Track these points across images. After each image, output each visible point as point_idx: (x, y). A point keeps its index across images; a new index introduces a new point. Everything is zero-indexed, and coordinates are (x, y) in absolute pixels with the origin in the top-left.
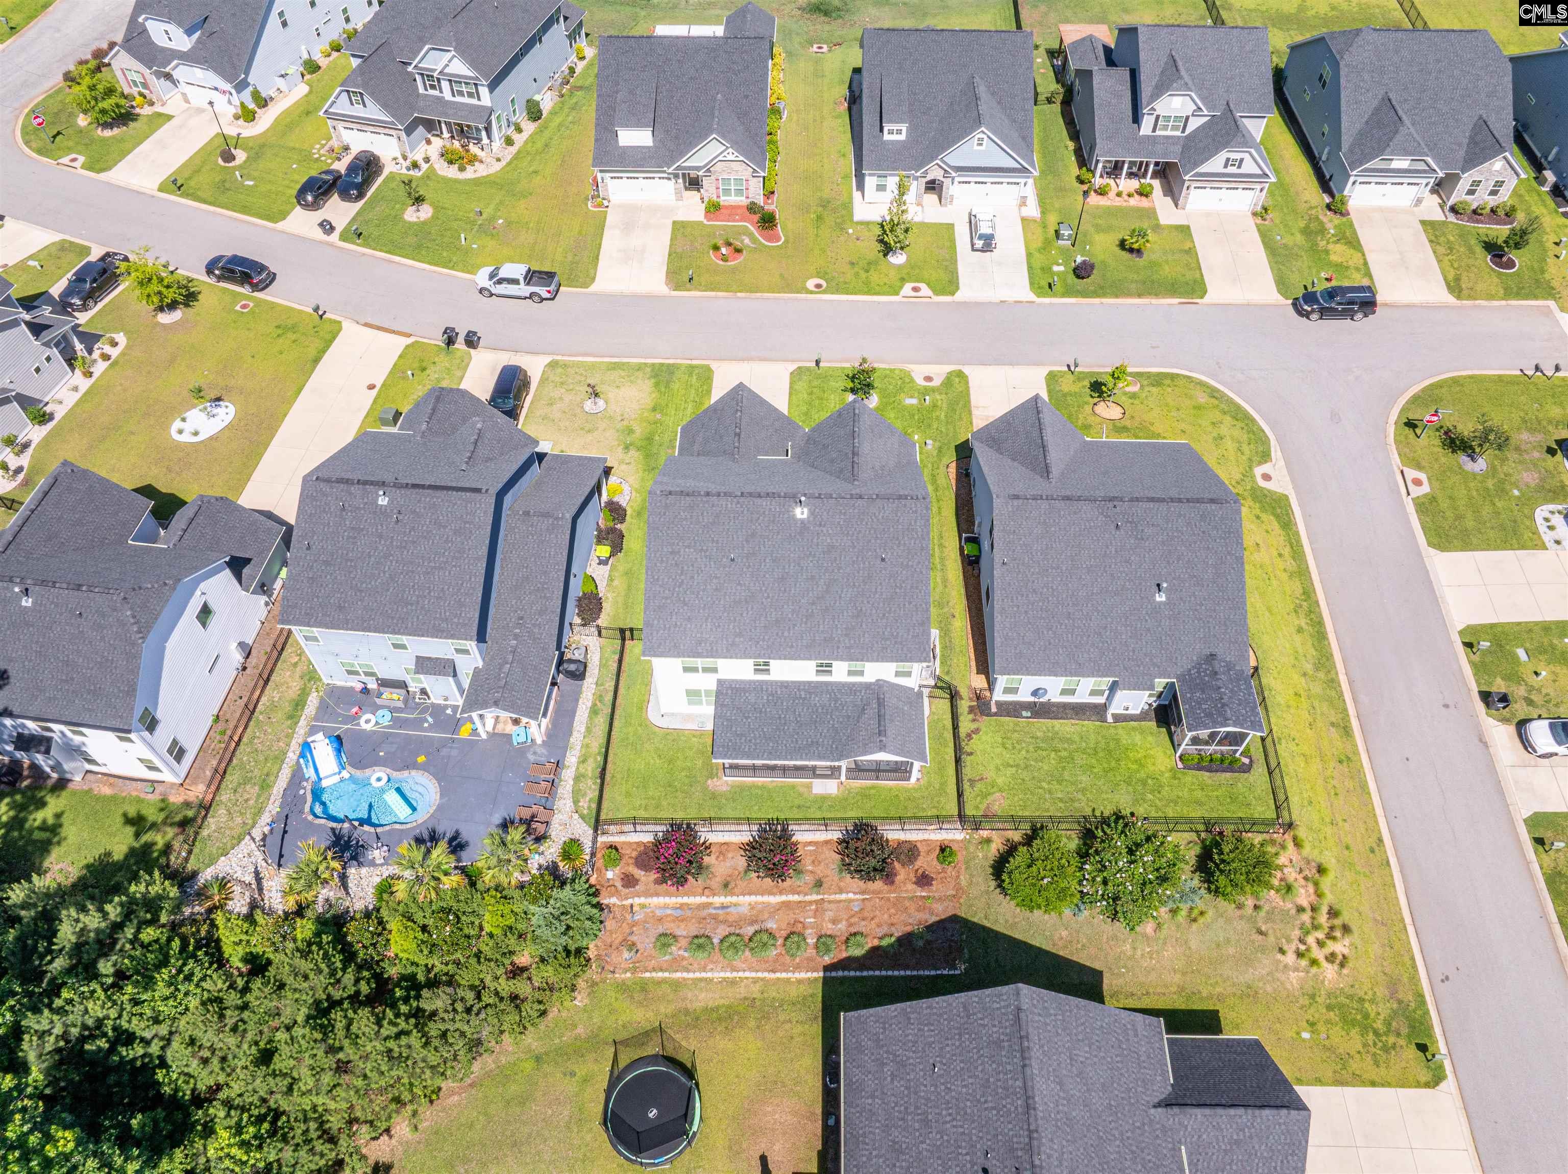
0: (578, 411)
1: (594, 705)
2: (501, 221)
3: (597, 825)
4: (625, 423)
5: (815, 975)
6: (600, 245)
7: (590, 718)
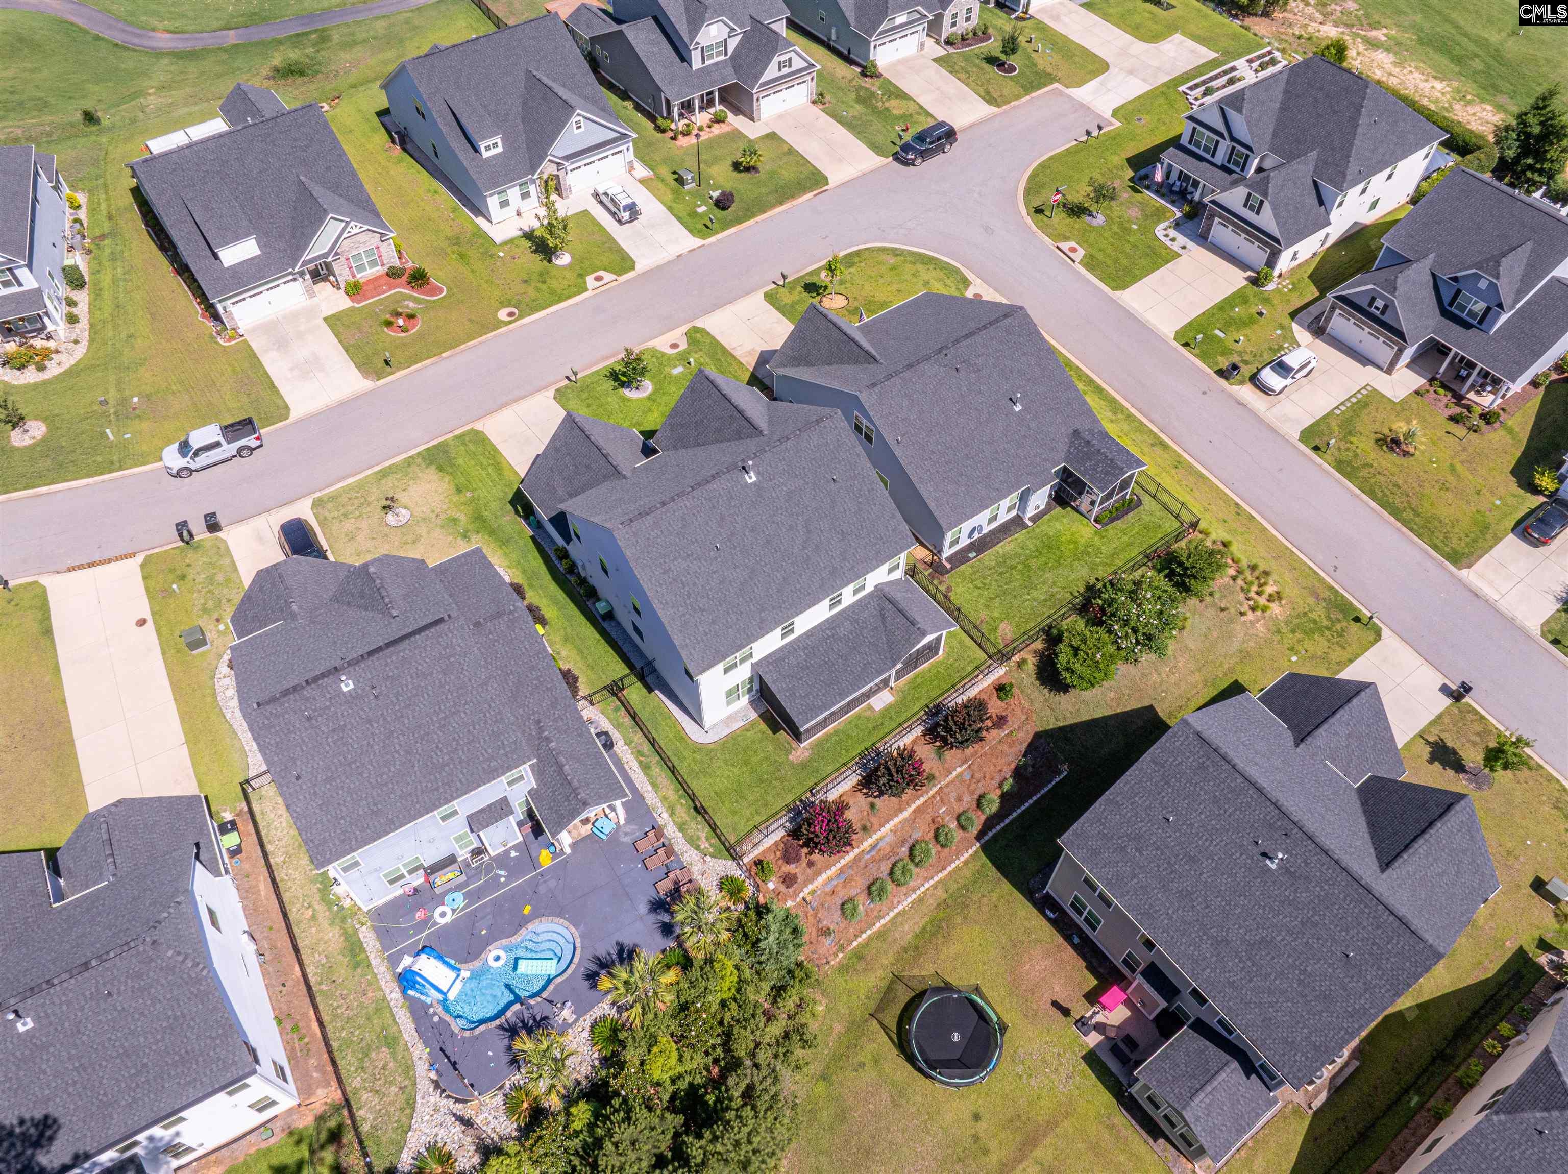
0: (386, 529)
1: (640, 763)
2: (136, 399)
3: (732, 852)
4: (442, 517)
5: (974, 848)
6: (265, 373)
7: (647, 775)
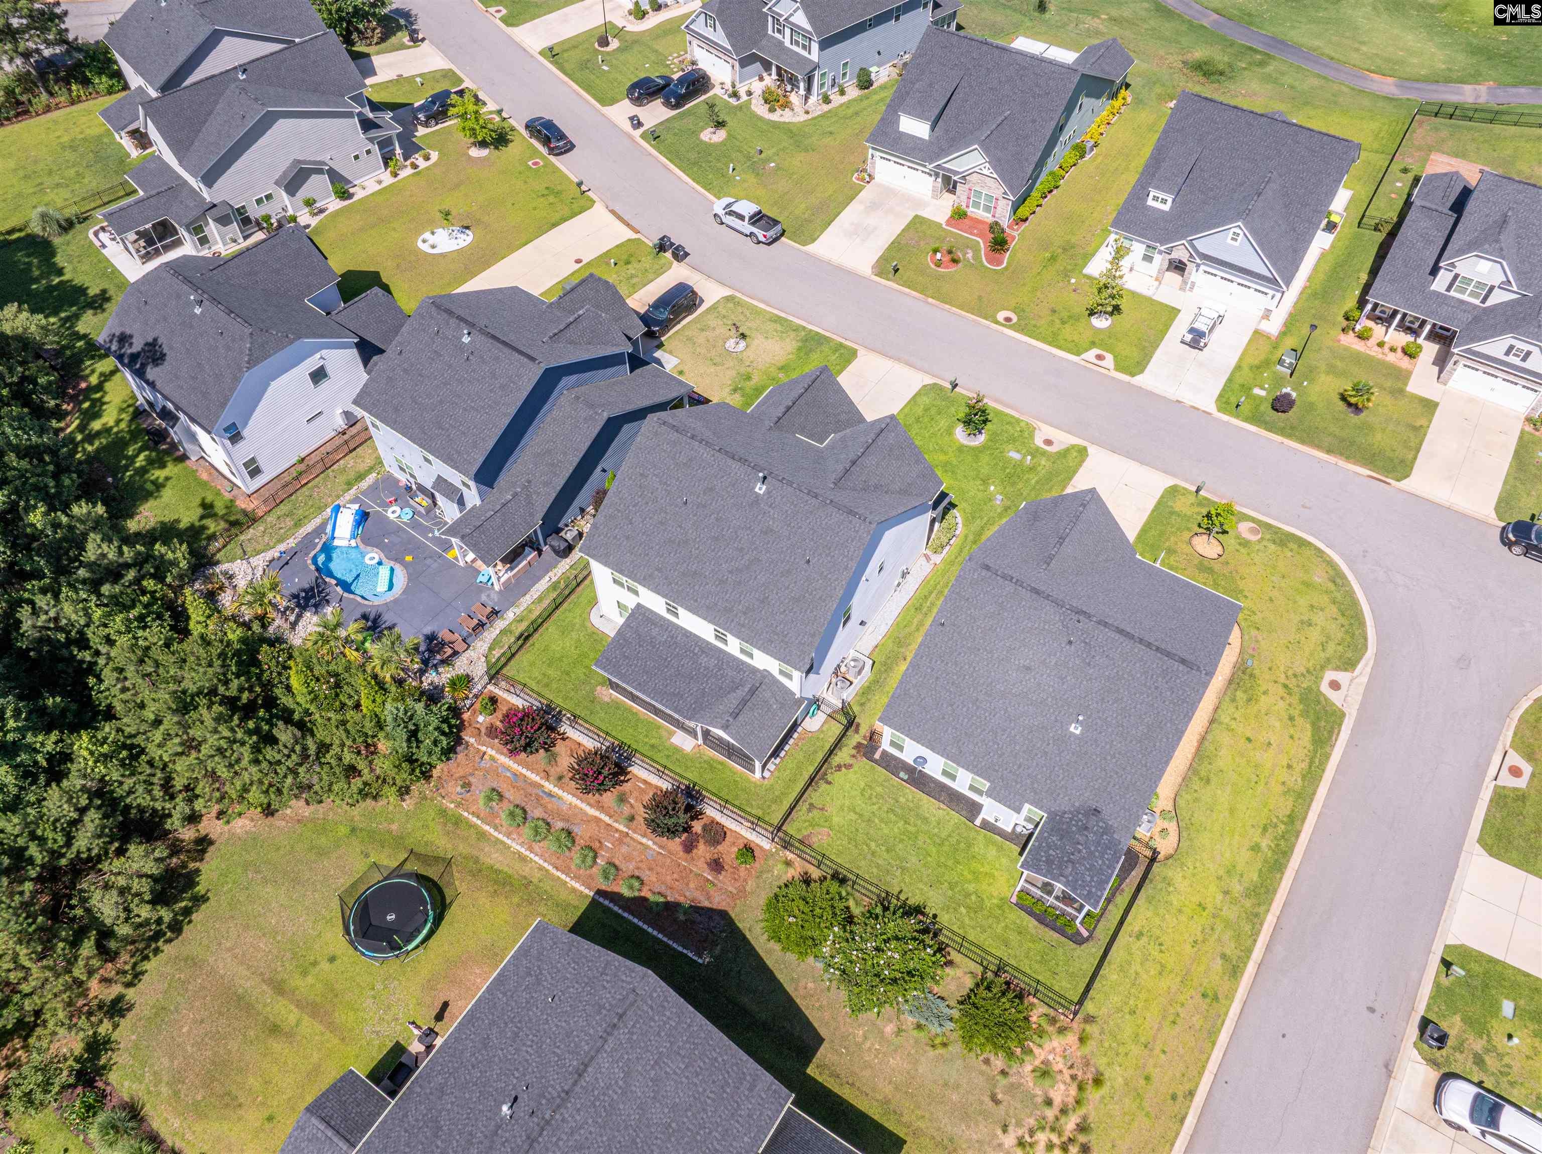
1: (558, 582)
2: (772, 165)
3: (494, 675)
4: (749, 370)
5: (587, 891)
6: (839, 213)
7: (547, 591)
